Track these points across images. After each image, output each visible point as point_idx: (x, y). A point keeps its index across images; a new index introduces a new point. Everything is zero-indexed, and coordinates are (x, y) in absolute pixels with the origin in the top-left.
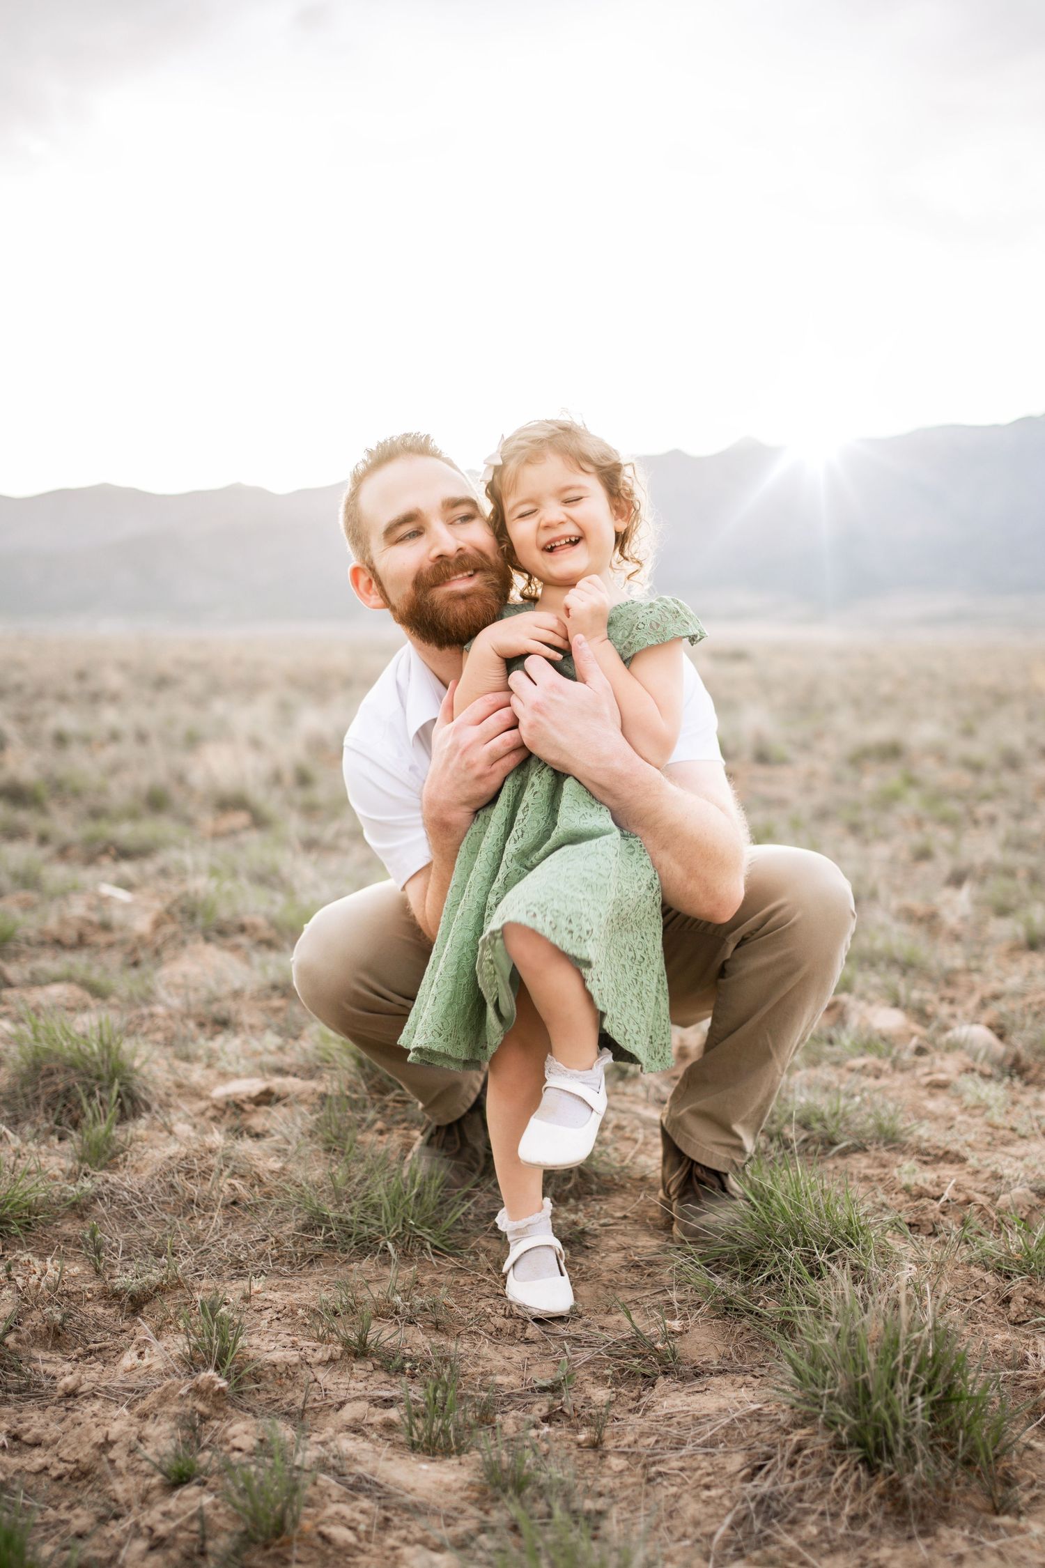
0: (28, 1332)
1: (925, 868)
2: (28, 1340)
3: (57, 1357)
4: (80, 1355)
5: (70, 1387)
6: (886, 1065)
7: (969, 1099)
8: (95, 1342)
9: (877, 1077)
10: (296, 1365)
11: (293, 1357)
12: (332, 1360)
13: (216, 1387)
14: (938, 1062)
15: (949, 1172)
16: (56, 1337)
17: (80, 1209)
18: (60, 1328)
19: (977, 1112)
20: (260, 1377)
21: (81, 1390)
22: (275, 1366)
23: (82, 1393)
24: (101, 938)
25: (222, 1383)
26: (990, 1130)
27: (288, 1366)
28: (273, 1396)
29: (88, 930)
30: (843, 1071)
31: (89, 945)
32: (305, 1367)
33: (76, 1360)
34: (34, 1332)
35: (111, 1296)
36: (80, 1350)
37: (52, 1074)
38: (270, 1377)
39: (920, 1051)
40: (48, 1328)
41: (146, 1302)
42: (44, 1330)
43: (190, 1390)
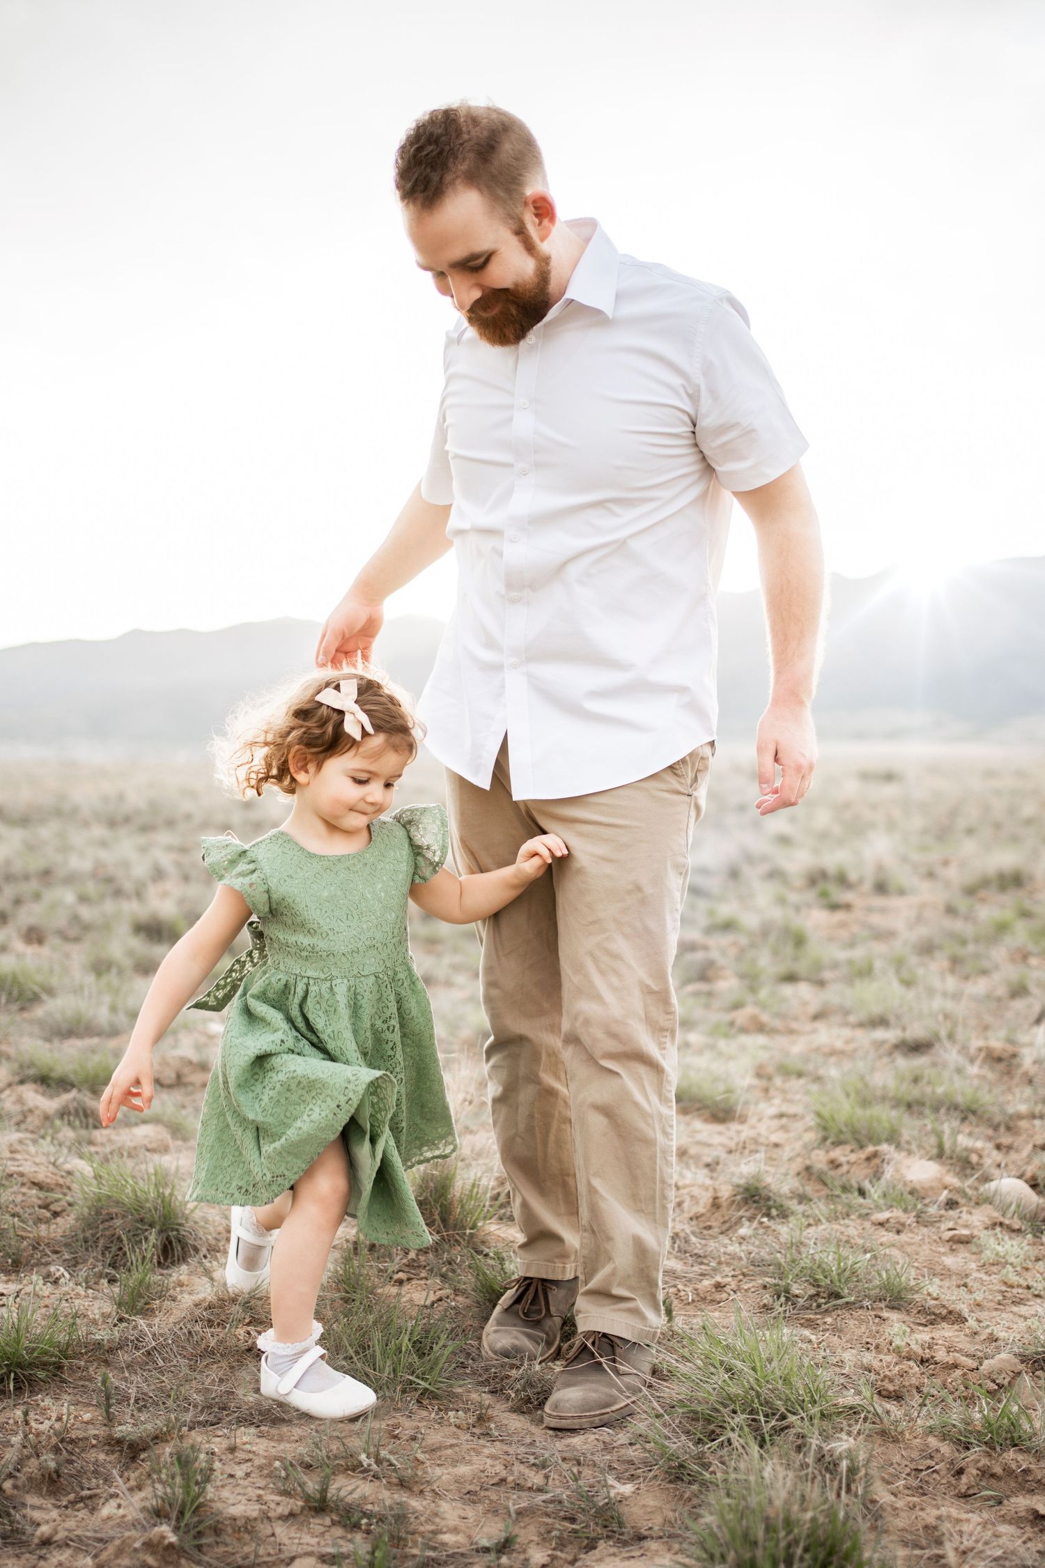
0: (24, 1478)
2: (24, 1486)
3: (48, 1503)
4: (70, 1502)
5: (46, 1535)
6: (910, 1219)
7: (988, 1255)
8: (89, 1489)
9: (898, 1232)
10: (255, 1519)
11: (253, 1510)
12: (292, 1515)
13: (166, 1542)
14: (964, 1216)
15: (947, 1332)
16: (51, 1483)
17: (103, 1353)
18: (54, 1476)
19: (994, 1269)
20: (221, 1530)
21: (56, 1538)
22: (235, 1519)
23: (56, 1542)
24: (196, 1078)
25: (172, 1538)
26: (1004, 1288)
27: (248, 1519)
28: (230, 1549)
29: (186, 1070)
30: (867, 1224)
31: (185, 1085)
32: (265, 1521)
33: (66, 1507)
34: (30, 1479)
35: (114, 1444)
36: (72, 1496)
37: (112, 1218)
38: (230, 1530)
39: (951, 1204)
40: (43, 1475)
41: (144, 1450)
42: (39, 1477)
43: (144, 1544)
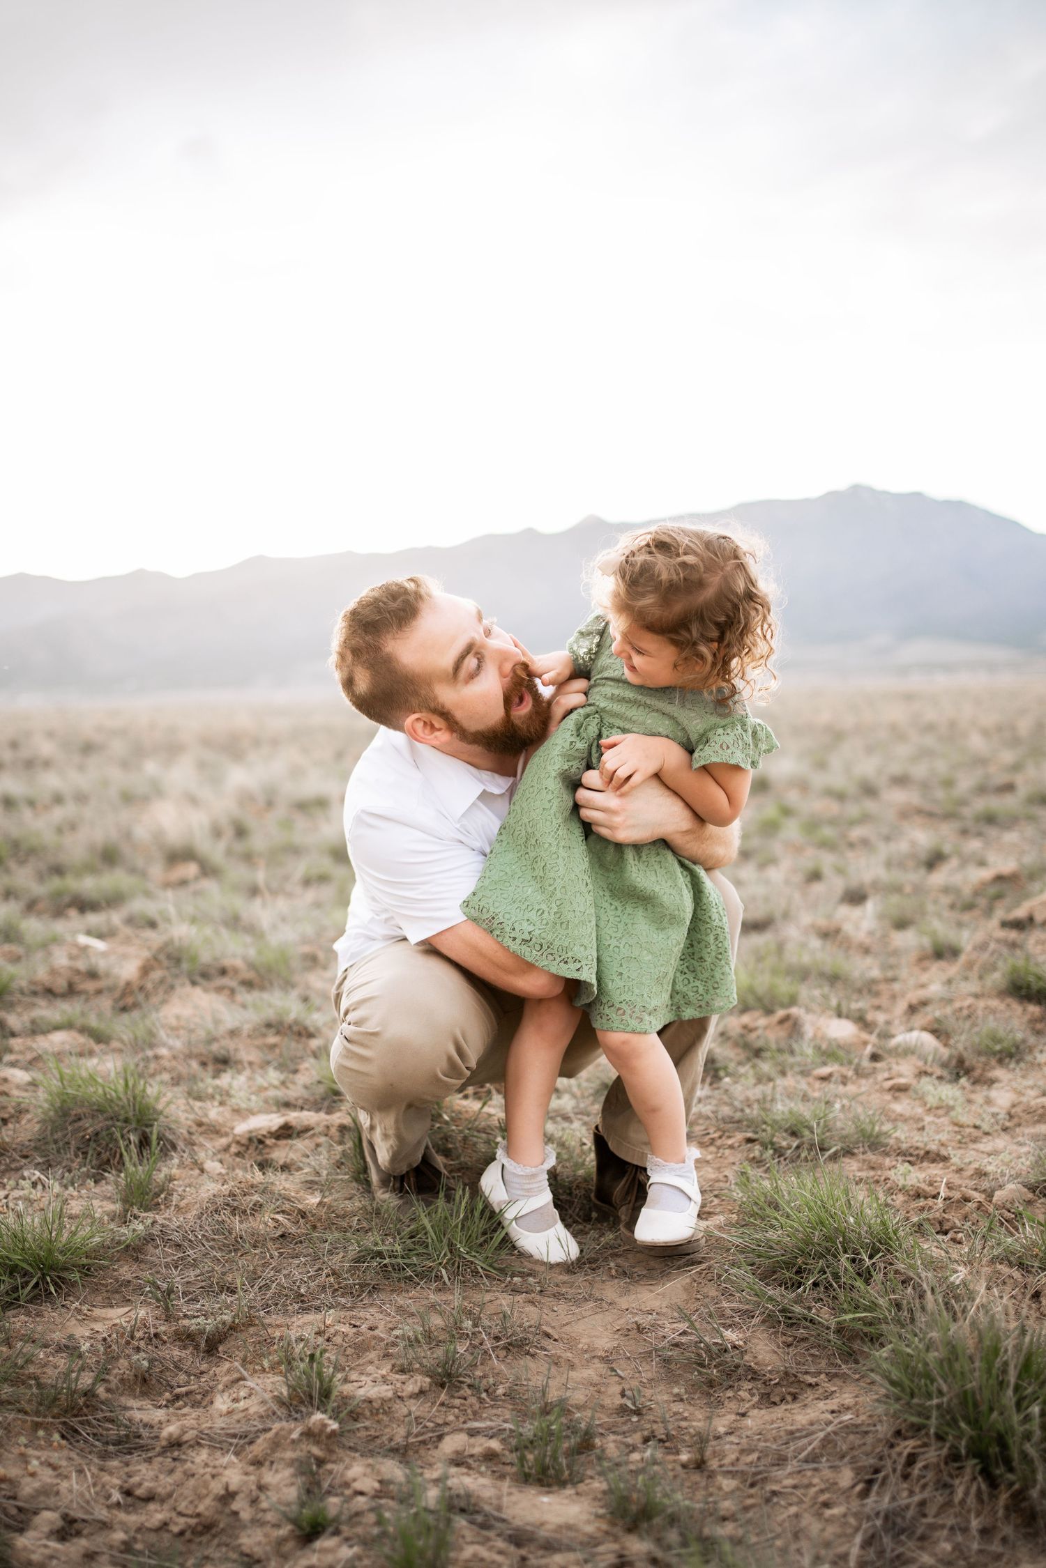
0: (115, 1381)
1: (818, 888)
2: (118, 1388)
3: (146, 1403)
4: (168, 1401)
5: (175, 1436)
6: (850, 1073)
7: (932, 1101)
8: (179, 1387)
9: (844, 1084)
10: (390, 1400)
11: (385, 1391)
12: (422, 1392)
13: (329, 1430)
14: (895, 1067)
15: (935, 1170)
16: (144, 1384)
17: (134, 1251)
18: (147, 1375)
19: (941, 1112)
20: (358, 1414)
21: (185, 1438)
22: (370, 1402)
23: (186, 1442)
24: (90, 986)
25: (334, 1425)
26: (957, 1129)
27: (384, 1401)
28: (372, 1433)
29: (77, 979)
30: (811, 1079)
31: (79, 993)
32: (398, 1401)
33: (166, 1406)
34: (122, 1381)
35: (186, 1338)
36: (167, 1395)
37: (80, 1119)
38: (367, 1413)
39: (875, 1057)
40: (136, 1376)
41: (220, 1342)
42: (131, 1378)
43: (302, 1434)
